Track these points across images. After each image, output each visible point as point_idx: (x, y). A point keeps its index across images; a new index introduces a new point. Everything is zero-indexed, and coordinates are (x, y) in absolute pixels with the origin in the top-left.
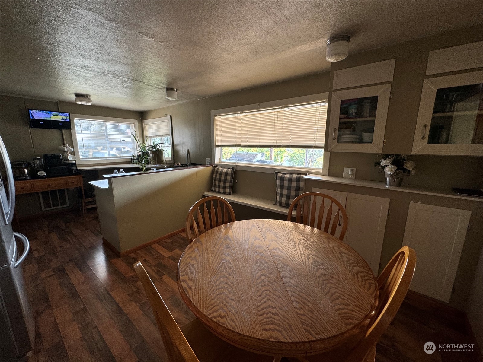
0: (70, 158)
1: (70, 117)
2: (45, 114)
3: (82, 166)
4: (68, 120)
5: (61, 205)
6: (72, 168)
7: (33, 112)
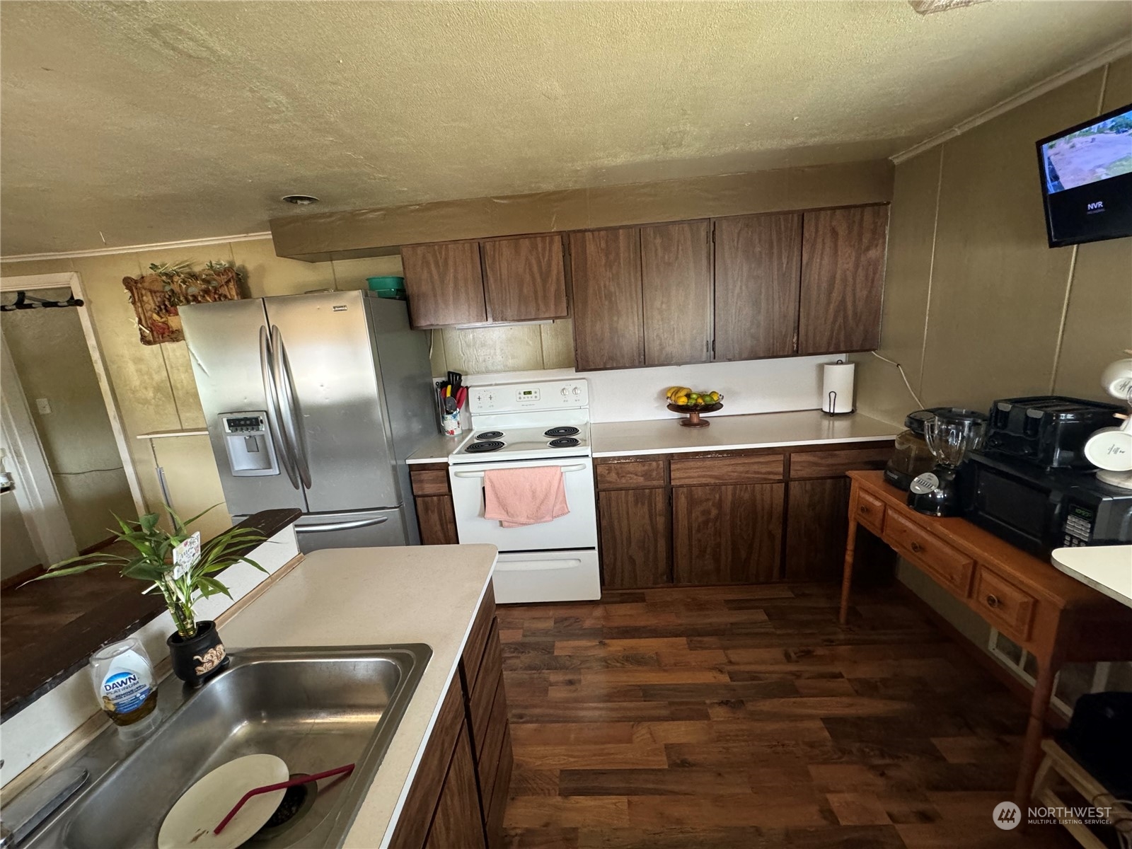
6: (1065, 518)
7: (1057, 152)
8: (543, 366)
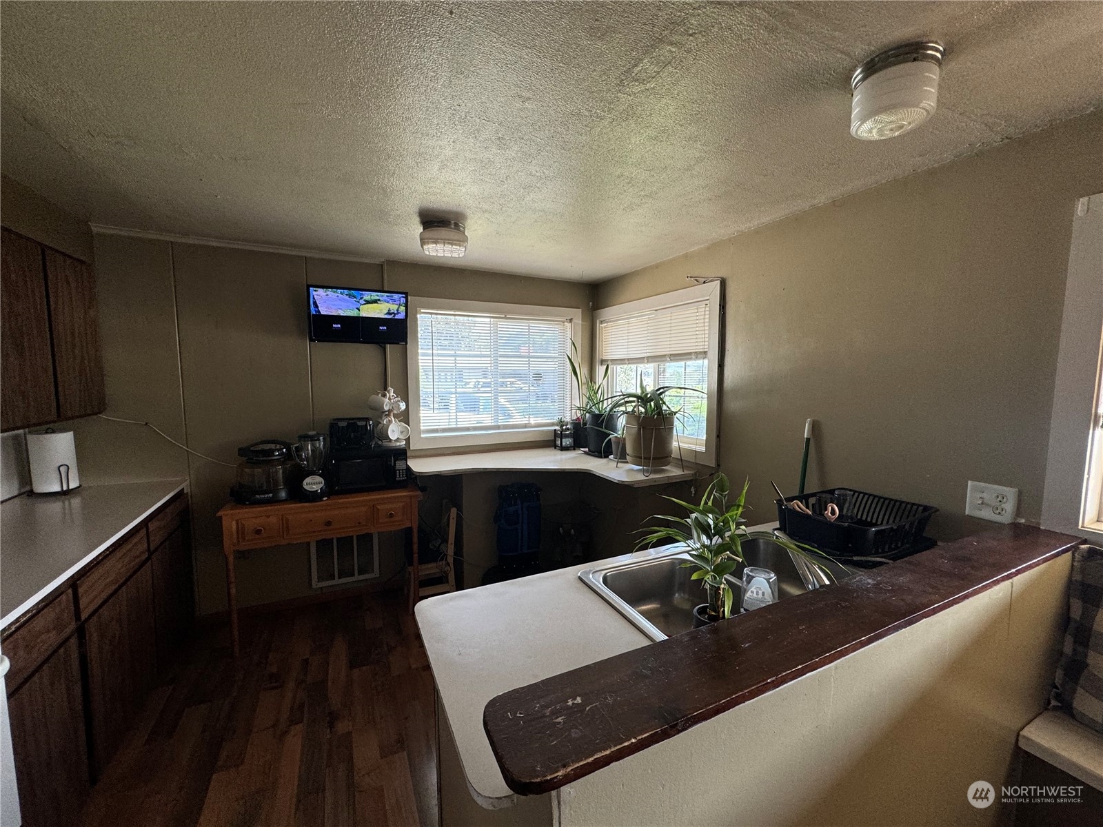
0: (395, 432)
1: (406, 307)
2: (347, 297)
3: (423, 453)
4: (401, 316)
5: (360, 574)
6: (395, 464)
7: (319, 294)
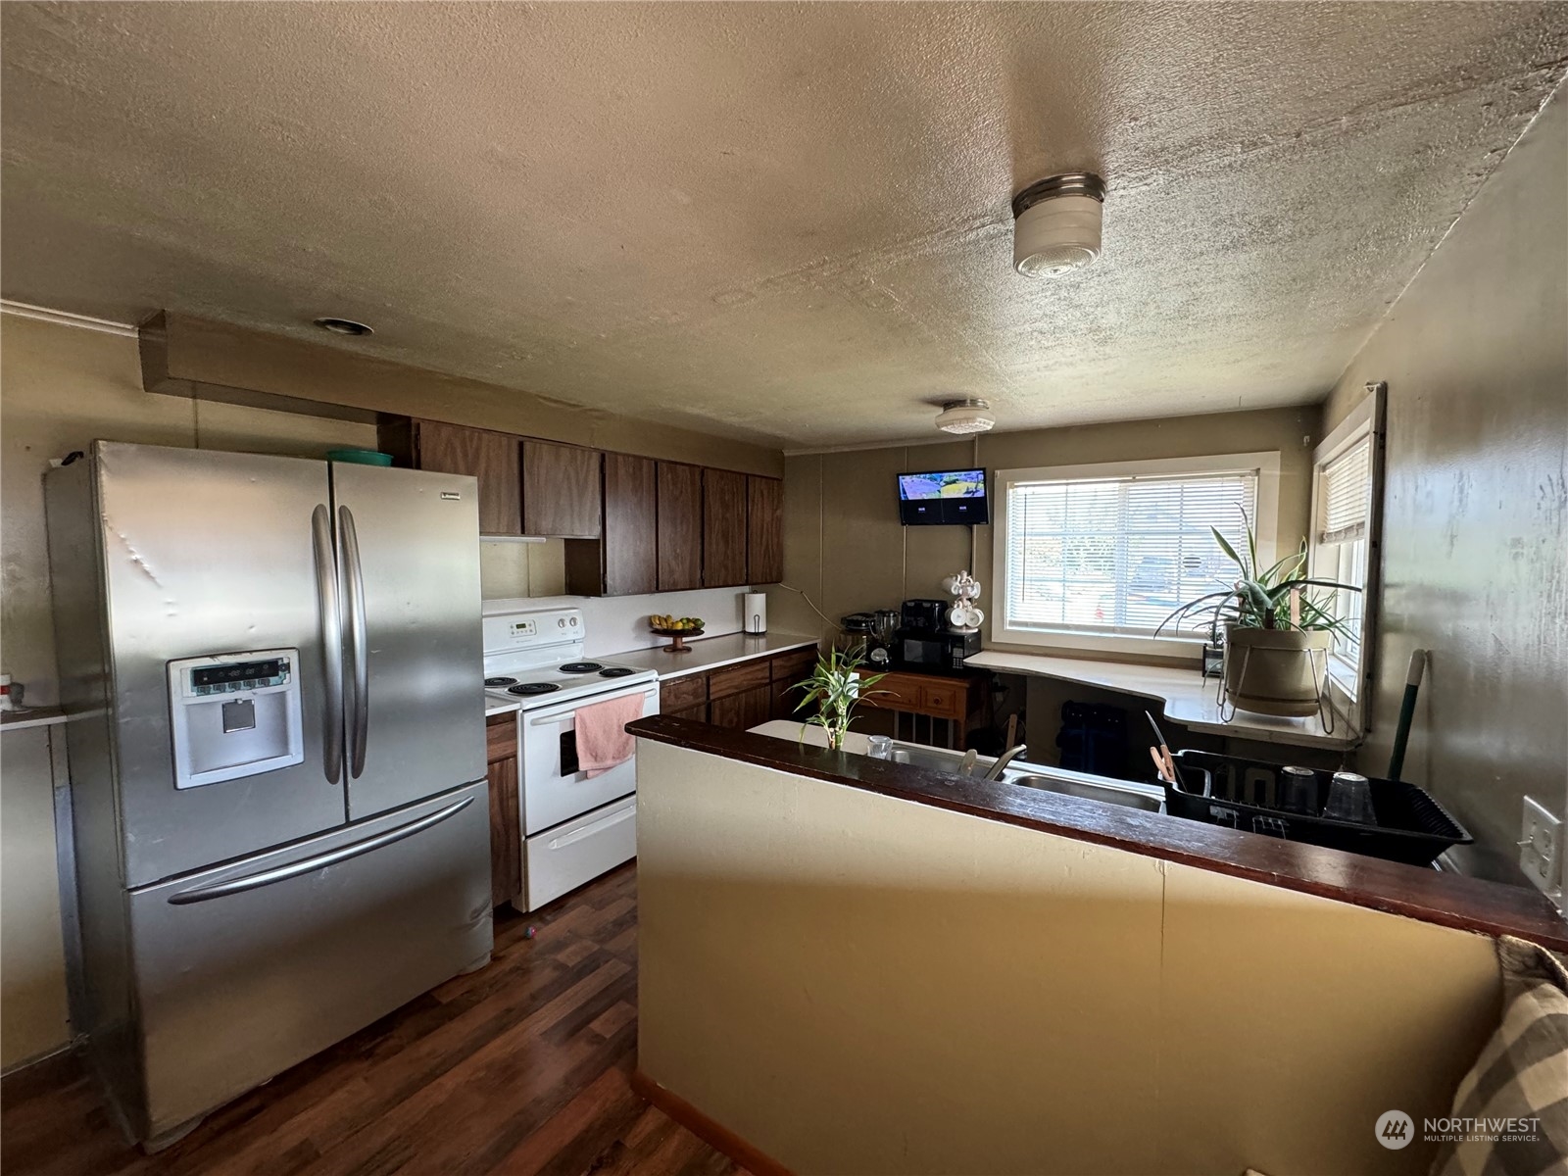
1: (985, 483)
2: (929, 481)
4: (980, 494)
6: (952, 651)
7: (906, 481)
8: (529, 594)
